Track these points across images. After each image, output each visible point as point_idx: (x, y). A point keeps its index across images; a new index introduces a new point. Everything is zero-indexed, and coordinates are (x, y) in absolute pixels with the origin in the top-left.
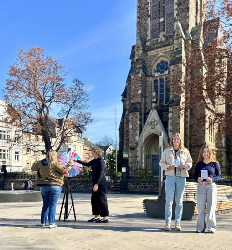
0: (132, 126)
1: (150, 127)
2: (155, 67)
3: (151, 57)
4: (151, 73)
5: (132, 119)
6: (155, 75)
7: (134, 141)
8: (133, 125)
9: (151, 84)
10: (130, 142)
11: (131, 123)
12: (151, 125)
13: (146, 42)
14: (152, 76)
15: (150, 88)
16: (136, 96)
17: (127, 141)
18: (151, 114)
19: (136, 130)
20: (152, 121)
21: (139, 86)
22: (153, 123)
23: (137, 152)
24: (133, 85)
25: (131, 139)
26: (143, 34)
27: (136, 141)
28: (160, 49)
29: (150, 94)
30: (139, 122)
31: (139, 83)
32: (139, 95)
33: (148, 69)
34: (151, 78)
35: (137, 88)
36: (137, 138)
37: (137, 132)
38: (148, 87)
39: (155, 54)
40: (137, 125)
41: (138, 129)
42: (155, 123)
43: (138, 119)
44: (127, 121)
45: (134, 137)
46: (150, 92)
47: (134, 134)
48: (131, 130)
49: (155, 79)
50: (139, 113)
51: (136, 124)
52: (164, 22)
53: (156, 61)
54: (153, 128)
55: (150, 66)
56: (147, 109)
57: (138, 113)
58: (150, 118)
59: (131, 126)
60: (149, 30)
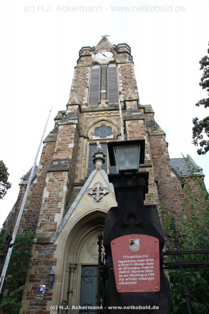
0: (50, 194)
1: (91, 199)
2: (92, 130)
4: (87, 134)
5: (50, 183)
6: (92, 137)
7: (50, 224)
8: (52, 193)
10: (39, 225)
11: (48, 189)
12: (94, 194)
14: (88, 138)
18: (94, 176)
19: (58, 201)
20: (96, 188)
21: (71, 139)
22: (98, 192)
23: (55, 250)
25: (44, 219)
27: (56, 224)
29: (83, 158)
30: (65, 189)
31: (71, 135)
32: (69, 150)
34: (86, 140)
35: (66, 140)
36: (58, 218)
37: (59, 207)
38: (81, 149)
39: (94, 116)
40: (61, 193)
41: (63, 200)
42: (102, 192)
43: (65, 184)
45: (50, 217)
46: (83, 156)
47: (52, 209)
48: (45, 201)
49: (92, 142)
50: (68, 173)
51: (60, 191)
54: (98, 202)
57: (65, 175)
58: (91, 182)
59: (46, 194)
60: (87, 97)
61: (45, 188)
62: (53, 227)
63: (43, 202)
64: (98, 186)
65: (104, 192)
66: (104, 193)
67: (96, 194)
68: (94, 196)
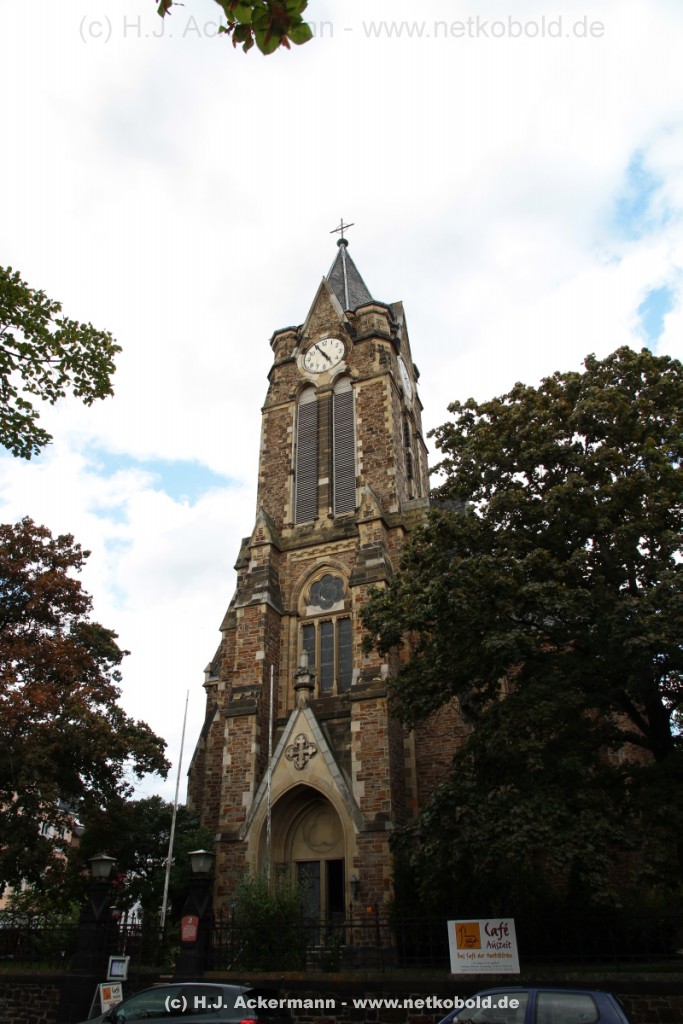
0: (233, 758)
1: (291, 765)
2: (306, 592)
3: (294, 565)
4: (296, 606)
5: (232, 738)
6: (306, 611)
7: (238, 810)
8: (235, 756)
9: (296, 636)
10: (222, 812)
11: (229, 750)
12: (294, 756)
13: (281, 529)
14: (298, 616)
15: (292, 647)
16: (249, 666)
17: (211, 809)
18: (295, 722)
19: (245, 771)
20: (298, 745)
21: (259, 639)
22: (301, 752)
23: (246, 849)
24: (241, 636)
25: (228, 803)
26: (273, 510)
27: (245, 810)
28: (322, 547)
29: (291, 663)
30: (254, 747)
31: (258, 631)
32: (257, 664)
33: (287, 596)
34: (293, 621)
35: (251, 643)
36: (247, 799)
37: (247, 780)
38: (286, 645)
39: (306, 557)
40: (248, 755)
41: (252, 768)
42: (306, 751)
43: (253, 738)
44: (215, 744)
45: (236, 798)
46: (291, 658)
47: (238, 785)
48: (227, 772)
49: (306, 622)
50: (257, 718)
51: (246, 752)
52: (330, 485)
53: (310, 575)
54: (302, 768)
55: (291, 587)
56: (281, 708)
57: (252, 719)
58: (291, 733)
59: (227, 760)
60: (291, 502)
61: (225, 749)
62: (241, 814)
63: (224, 773)
64: (301, 741)
65: (310, 751)
66: (310, 753)
67: (297, 755)
68: (295, 759)
